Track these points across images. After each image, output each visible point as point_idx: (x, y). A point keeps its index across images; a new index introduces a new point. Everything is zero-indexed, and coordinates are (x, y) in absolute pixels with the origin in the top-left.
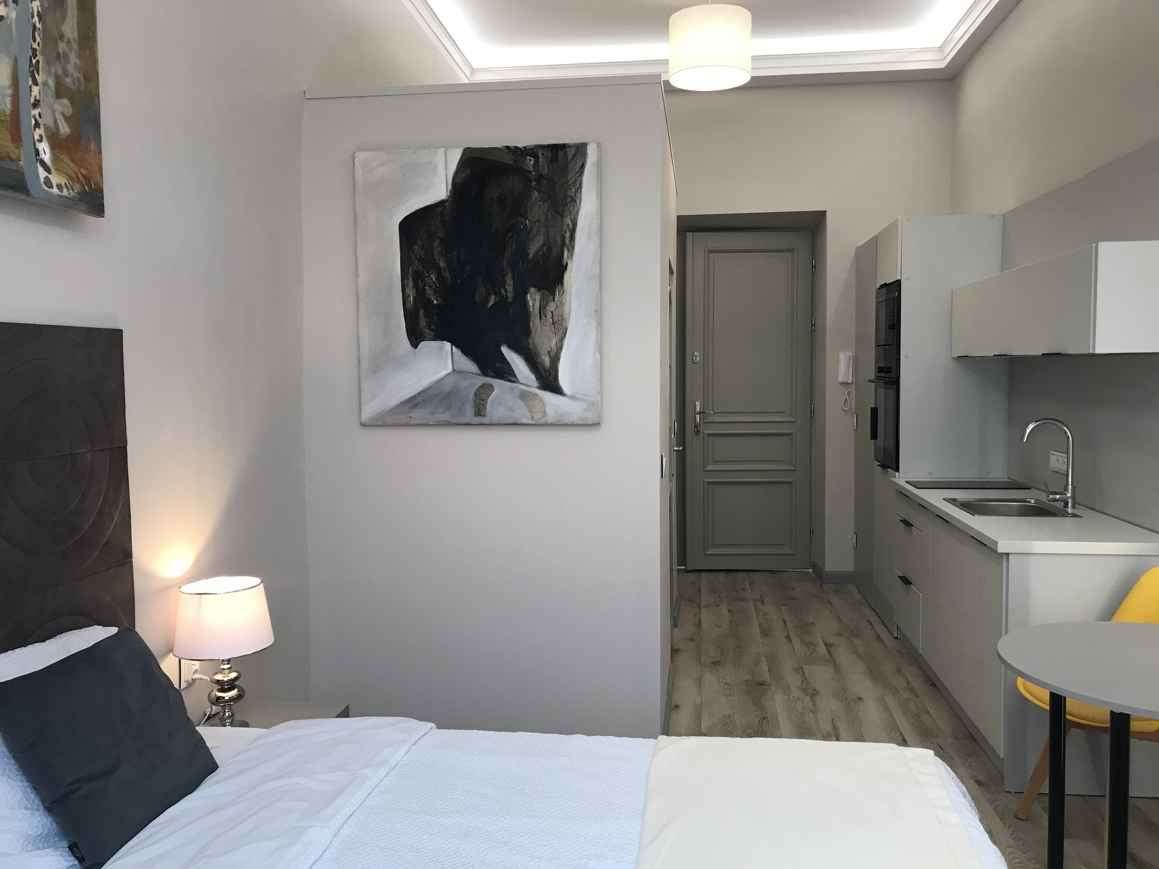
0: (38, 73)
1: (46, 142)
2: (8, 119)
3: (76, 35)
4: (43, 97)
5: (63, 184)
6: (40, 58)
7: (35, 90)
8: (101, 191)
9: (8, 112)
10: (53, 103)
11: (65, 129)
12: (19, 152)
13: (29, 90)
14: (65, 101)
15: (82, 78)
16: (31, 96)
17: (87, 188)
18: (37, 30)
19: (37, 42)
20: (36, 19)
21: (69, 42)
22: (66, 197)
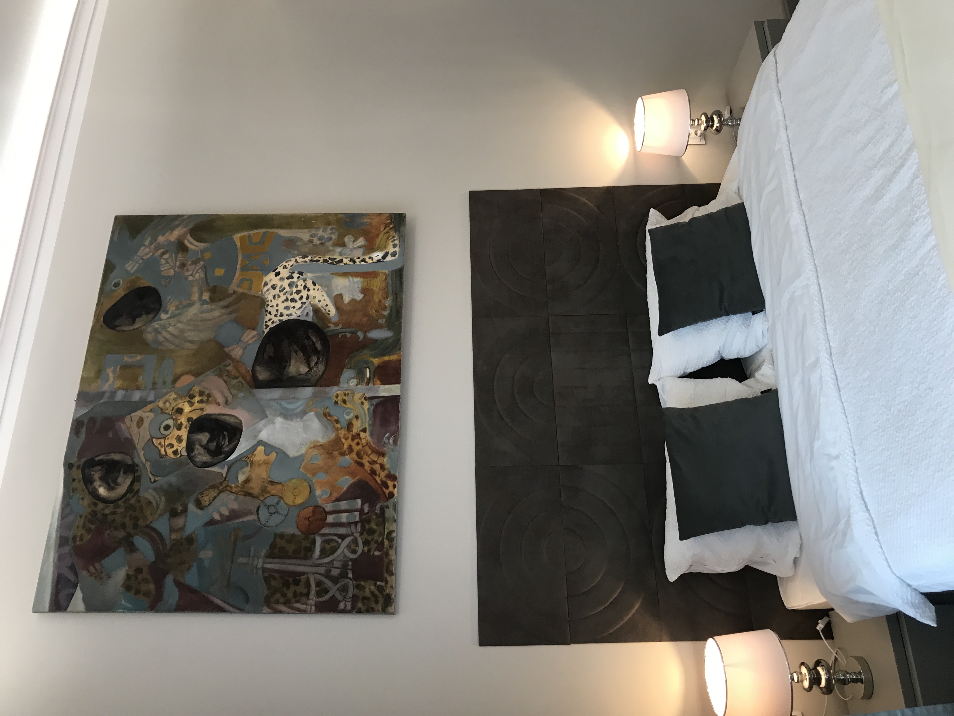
0: (336, 259)
1: (372, 254)
2: (365, 280)
3: (306, 230)
4: (348, 256)
5: (393, 243)
6: (327, 257)
7: (346, 261)
8: (391, 215)
9: (362, 279)
10: (349, 249)
11: (361, 241)
12: (381, 273)
13: (347, 265)
14: (346, 239)
15: (330, 227)
16: (349, 264)
17: (391, 226)
18: (312, 259)
19: (319, 259)
20: (307, 259)
21: (311, 236)
22: (399, 242)
